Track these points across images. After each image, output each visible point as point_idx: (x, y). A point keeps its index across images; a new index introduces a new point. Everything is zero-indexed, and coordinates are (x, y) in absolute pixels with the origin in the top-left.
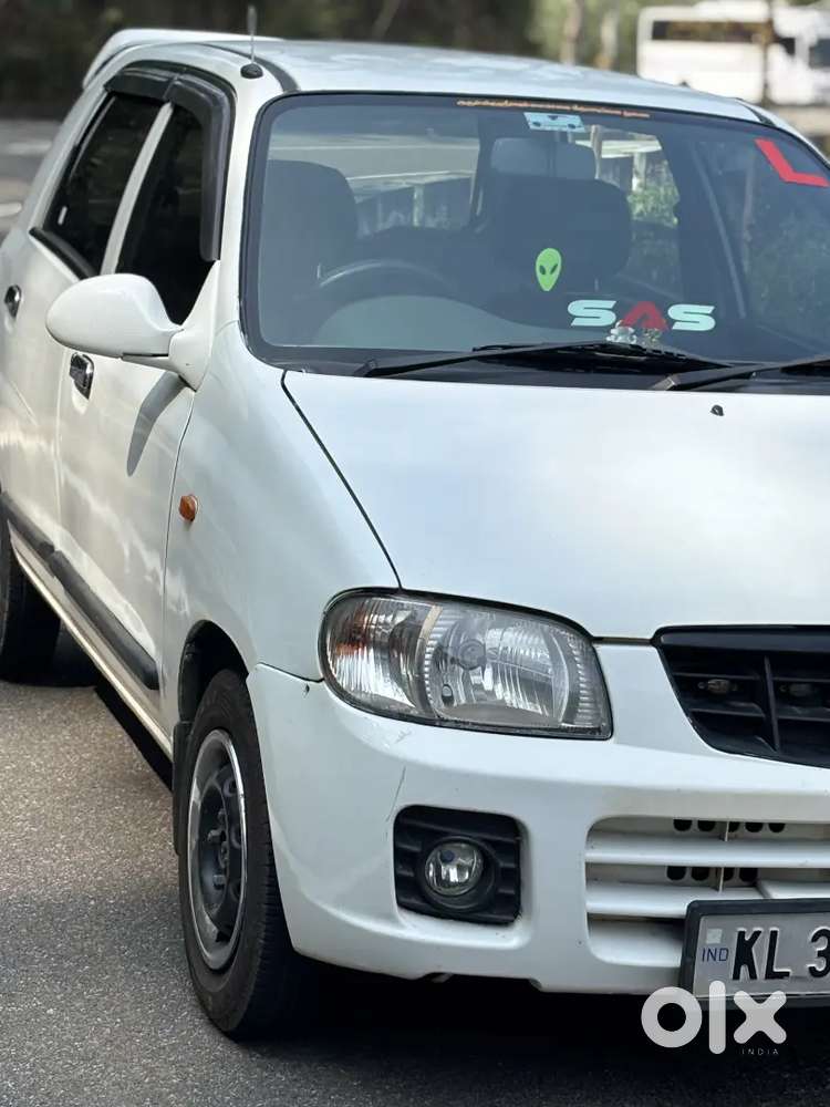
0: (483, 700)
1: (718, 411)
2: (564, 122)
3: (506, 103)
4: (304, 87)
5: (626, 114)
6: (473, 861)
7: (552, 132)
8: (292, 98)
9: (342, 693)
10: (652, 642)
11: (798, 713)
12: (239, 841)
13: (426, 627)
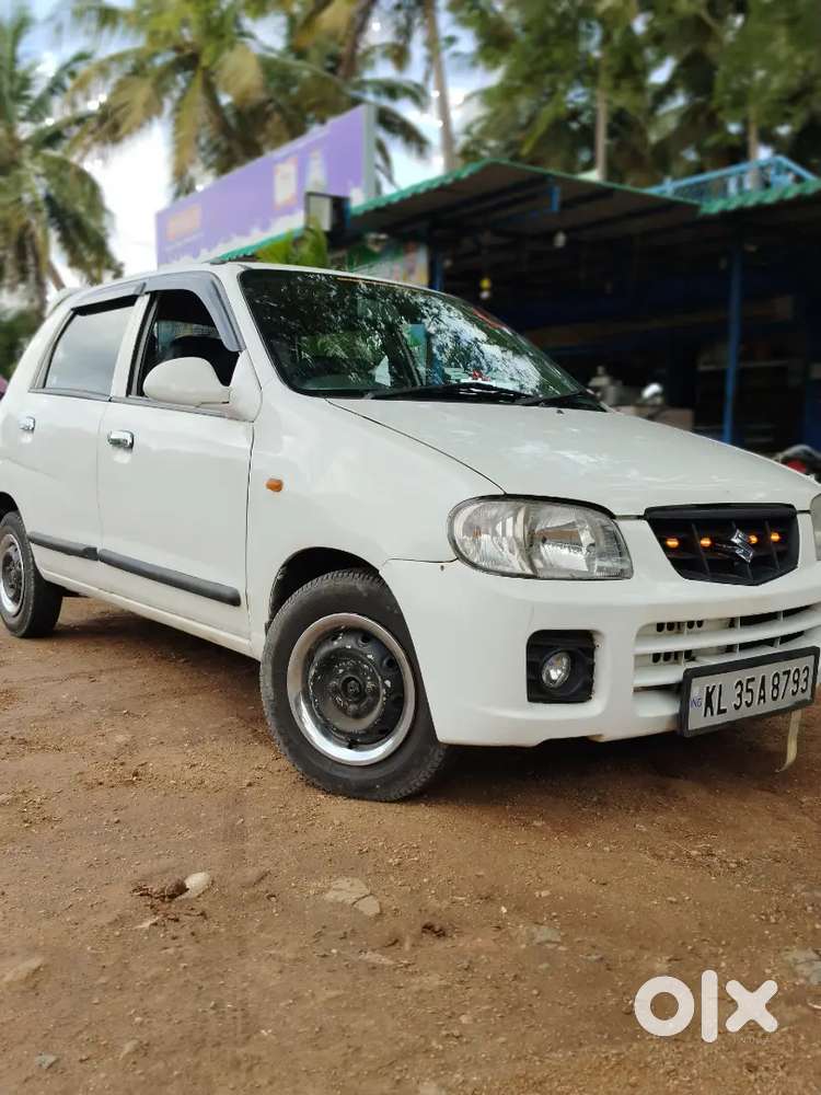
6: (565, 665)
10: (645, 517)
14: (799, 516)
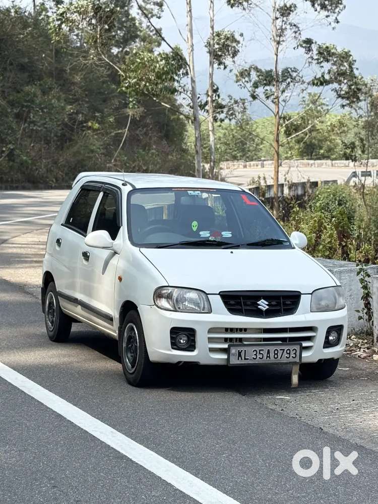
0: (186, 307)
1: (232, 252)
2: (197, 193)
3: (183, 189)
4: (137, 187)
5: (211, 190)
6: (186, 338)
7: (194, 195)
8: (135, 190)
9: (158, 307)
10: (219, 294)
11: (248, 308)
12: (137, 344)
13: (174, 294)
14: (302, 296)
